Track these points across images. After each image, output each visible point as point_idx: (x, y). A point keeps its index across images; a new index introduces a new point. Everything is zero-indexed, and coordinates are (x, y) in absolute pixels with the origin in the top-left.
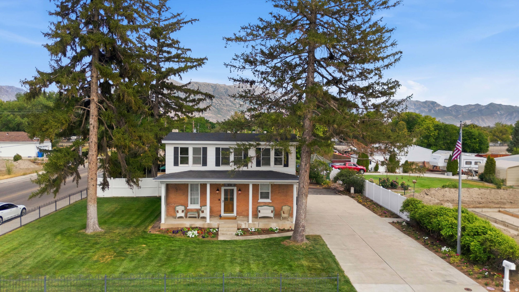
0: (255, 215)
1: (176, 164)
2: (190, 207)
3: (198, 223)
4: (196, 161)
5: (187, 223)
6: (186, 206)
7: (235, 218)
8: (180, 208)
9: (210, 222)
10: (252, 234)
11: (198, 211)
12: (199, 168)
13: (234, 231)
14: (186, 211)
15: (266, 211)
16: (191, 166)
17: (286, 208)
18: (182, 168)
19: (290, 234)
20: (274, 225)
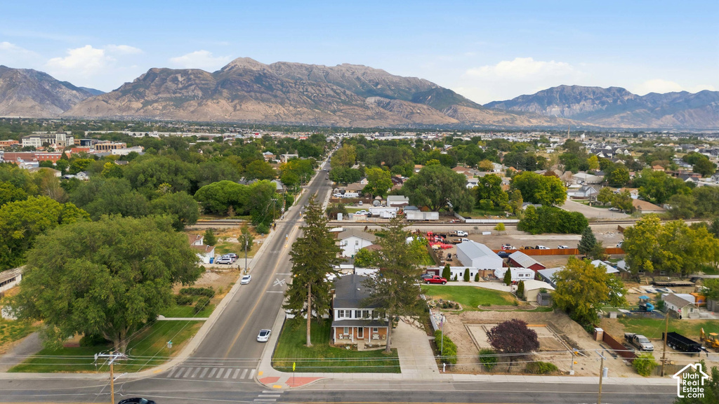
0: (372, 338)
1: (339, 317)
2: (345, 334)
3: (349, 342)
4: (347, 316)
5: (345, 342)
6: (343, 334)
7: (363, 339)
8: (341, 335)
9: (353, 342)
10: (371, 347)
11: (348, 336)
12: (348, 318)
13: (363, 346)
14: (344, 336)
15: (376, 337)
16: (345, 318)
17: (384, 335)
18: (341, 318)
19: (385, 347)
20: (379, 344)
